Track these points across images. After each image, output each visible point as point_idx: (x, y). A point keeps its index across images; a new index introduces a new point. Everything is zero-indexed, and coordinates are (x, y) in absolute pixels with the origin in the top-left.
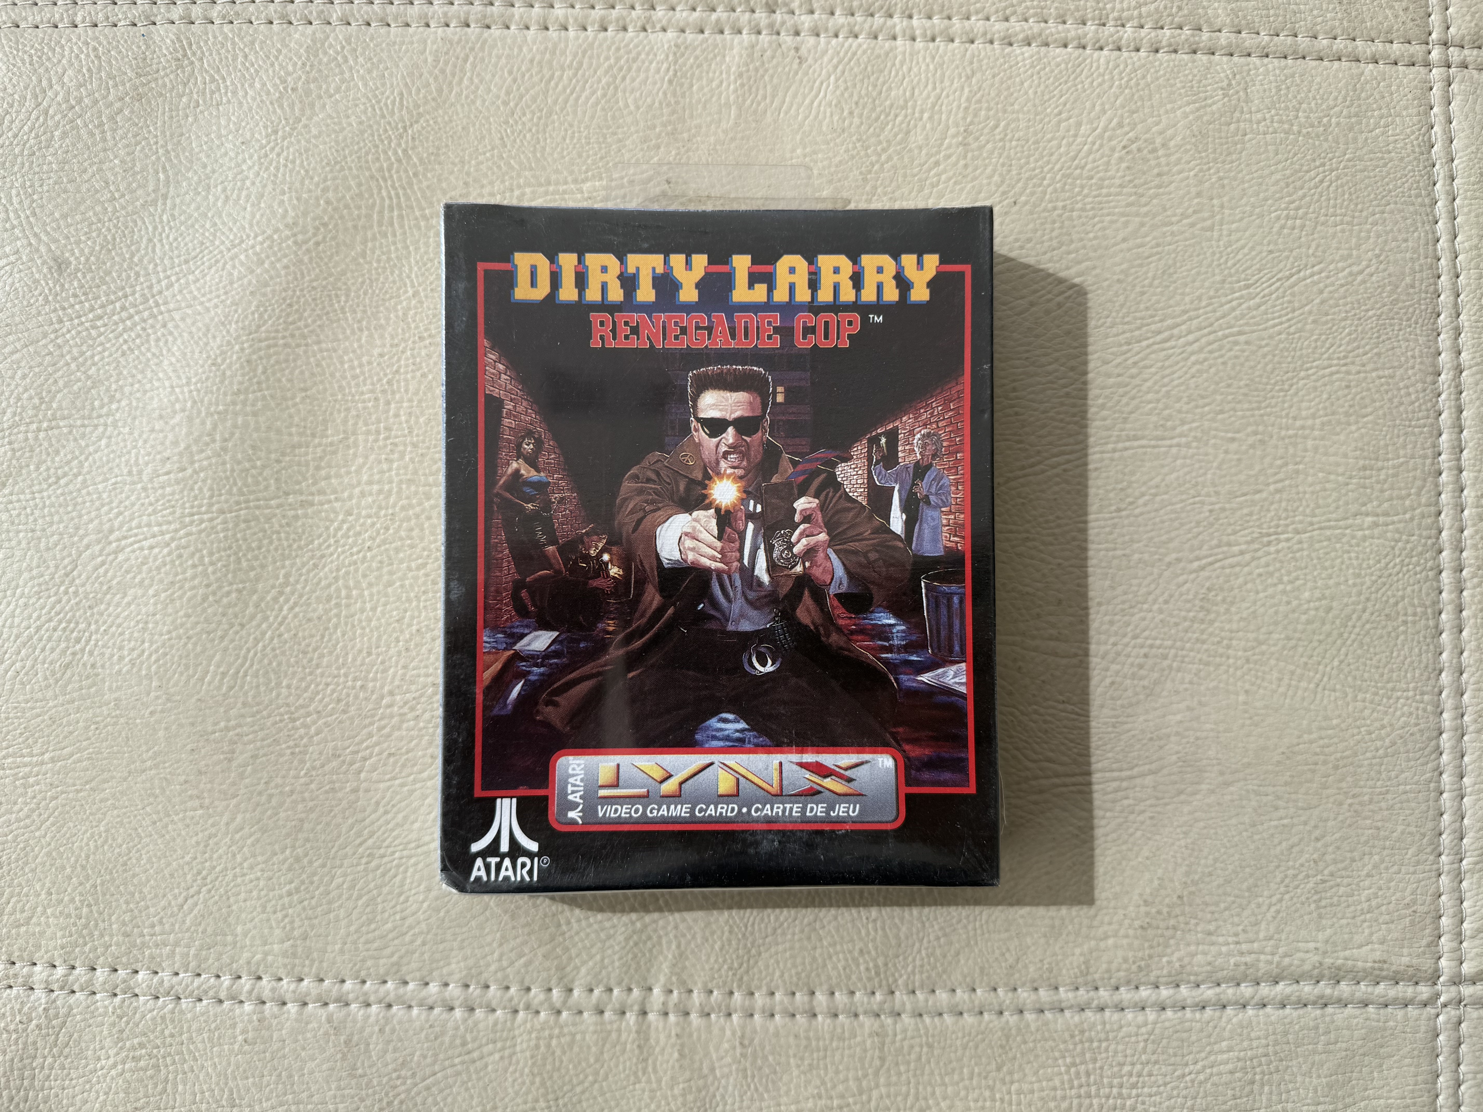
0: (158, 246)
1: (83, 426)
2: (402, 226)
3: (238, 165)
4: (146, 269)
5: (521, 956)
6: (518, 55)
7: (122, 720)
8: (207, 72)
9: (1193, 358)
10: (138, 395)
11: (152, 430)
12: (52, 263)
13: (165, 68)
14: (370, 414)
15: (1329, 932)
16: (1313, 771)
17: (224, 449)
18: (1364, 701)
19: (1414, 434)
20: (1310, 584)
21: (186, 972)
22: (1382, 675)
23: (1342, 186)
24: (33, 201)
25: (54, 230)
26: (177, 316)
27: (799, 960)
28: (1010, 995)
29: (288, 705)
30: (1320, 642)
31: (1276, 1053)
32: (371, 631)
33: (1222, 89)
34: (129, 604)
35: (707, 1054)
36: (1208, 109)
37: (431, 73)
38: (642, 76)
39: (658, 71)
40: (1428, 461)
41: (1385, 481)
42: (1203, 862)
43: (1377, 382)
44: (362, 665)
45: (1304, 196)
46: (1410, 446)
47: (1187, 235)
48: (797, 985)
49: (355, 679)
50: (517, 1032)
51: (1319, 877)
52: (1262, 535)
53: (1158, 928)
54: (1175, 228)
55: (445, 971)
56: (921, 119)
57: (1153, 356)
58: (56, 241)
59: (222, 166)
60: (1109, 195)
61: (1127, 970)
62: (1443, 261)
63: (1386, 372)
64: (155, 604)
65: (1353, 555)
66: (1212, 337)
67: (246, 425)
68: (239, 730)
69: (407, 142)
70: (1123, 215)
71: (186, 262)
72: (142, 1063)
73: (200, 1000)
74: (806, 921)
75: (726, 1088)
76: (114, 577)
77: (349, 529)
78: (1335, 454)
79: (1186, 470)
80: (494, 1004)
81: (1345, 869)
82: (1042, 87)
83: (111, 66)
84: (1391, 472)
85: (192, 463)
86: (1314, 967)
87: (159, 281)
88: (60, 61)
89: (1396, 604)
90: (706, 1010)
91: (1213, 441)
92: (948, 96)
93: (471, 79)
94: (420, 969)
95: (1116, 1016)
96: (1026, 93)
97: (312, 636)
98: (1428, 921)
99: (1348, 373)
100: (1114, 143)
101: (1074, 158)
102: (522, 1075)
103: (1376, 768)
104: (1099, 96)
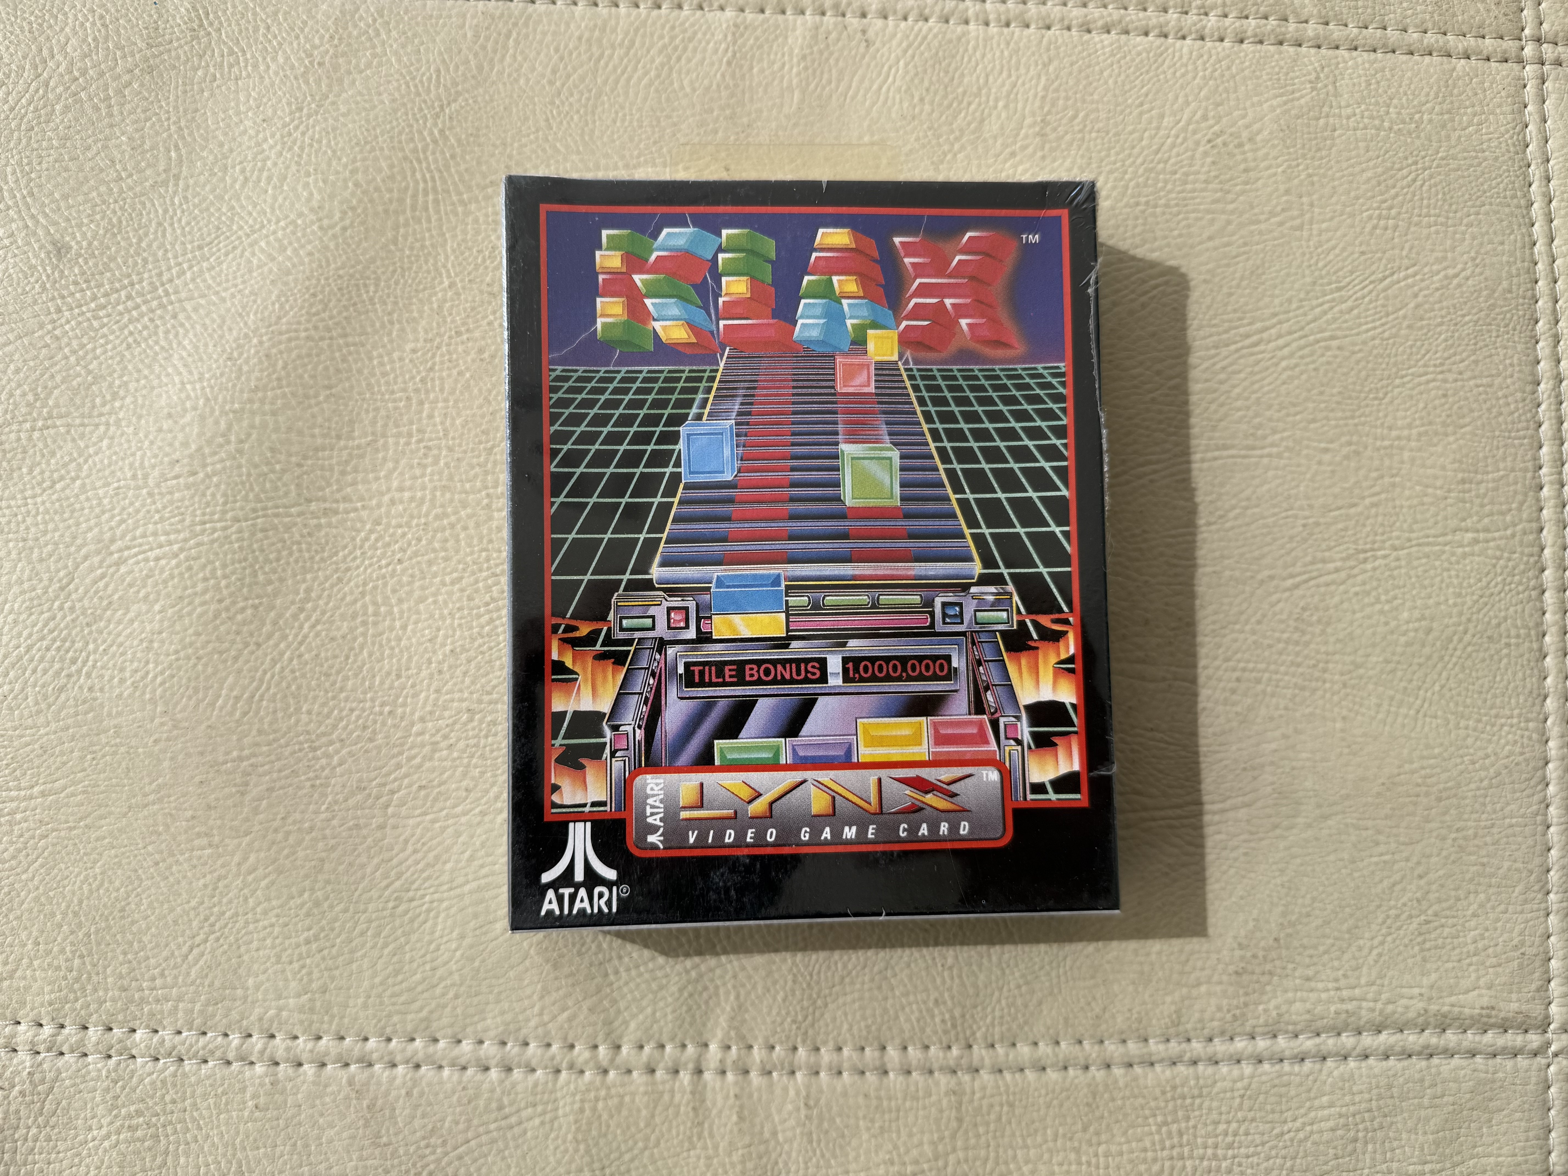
0: (169, 230)
1: (83, 425)
2: (438, 212)
3: (258, 144)
4: (155, 255)
5: (564, 1009)
6: (566, 31)
7: (122, 749)
8: (225, 43)
9: (1284, 364)
10: (144, 392)
11: (160, 430)
12: (50, 247)
13: (178, 39)
14: (401, 415)
15: (1434, 976)
16: (1415, 804)
17: (240, 452)
18: (1466, 728)
19: (1514, 446)
20: (1408, 604)
21: (190, 1030)
22: (1485, 701)
23: (1436, 185)
24: (31, 180)
25: (53, 211)
26: (188, 306)
27: (868, 1012)
28: (1096, 1047)
29: (308, 733)
30: (1420, 665)
31: (1379, 1108)
32: (401, 651)
33: (1310, 82)
34: (132, 621)
35: (769, 1116)
36: (1296, 103)
37: (470, 49)
38: (699, 56)
39: (716, 51)
40: (1529, 475)
41: (1485, 495)
42: (1300, 901)
43: (1475, 391)
44: (391, 688)
45: (1397, 195)
46: (1509, 459)
47: (1275, 234)
48: (867, 1039)
49: (383, 705)
50: (559, 1094)
51: (1423, 918)
52: (1358, 552)
53: (1253, 973)
54: (1263, 226)
55: (479, 1027)
56: (996, 107)
57: (1242, 361)
58: (56, 224)
59: (240, 145)
60: (1194, 191)
61: (1221, 1020)
62: (1540, 266)
63: (1485, 381)
64: (161, 621)
65: (1453, 573)
66: (1302, 342)
67: (264, 425)
68: (253, 760)
69: (444, 122)
70: (1208, 212)
71: (200, 248)
72: (139, 1133)
73: (206, 1061)
74: (876, 969)
75: (789, 1154)
76: (116, 590)
77: (377, 540)
78: (1433, 467)
79: (1278, 481)
80: (534, 1063)
81: (1450, 908)
82: (1123, 77)
83: (119, 35)
84: (1490, 485)
85: (204, 466)
86: (1419, 1015)
87: (169, 269)
88: (62, 30)
89: (1499, 625)
90: (768, 1068)
91: (1305, 452)
92: (1023, 84)
93: (514, 56)
94: (452, 1025)
95: (1210, 1070)
96: (1106, 83)
97: (335, 657)
98: (1537, 964)
99: (1445, 381)
100: (1198, 136)
101: (1157, 151)
102: (564, 1142)
103: (1481, 800)
104: (1182, 87)
